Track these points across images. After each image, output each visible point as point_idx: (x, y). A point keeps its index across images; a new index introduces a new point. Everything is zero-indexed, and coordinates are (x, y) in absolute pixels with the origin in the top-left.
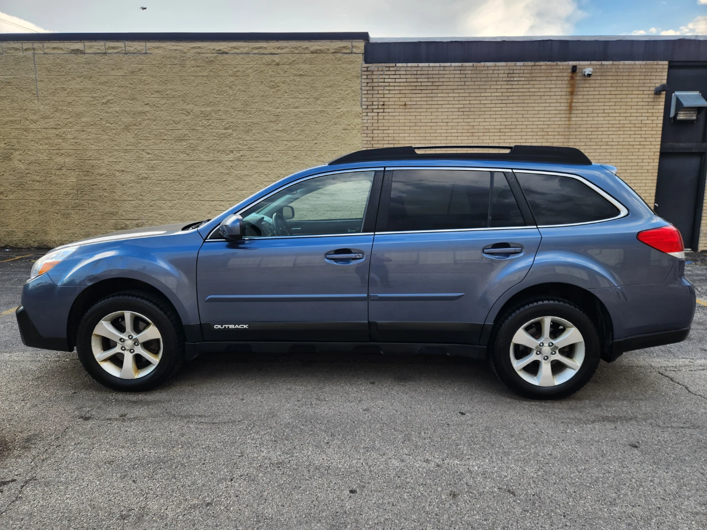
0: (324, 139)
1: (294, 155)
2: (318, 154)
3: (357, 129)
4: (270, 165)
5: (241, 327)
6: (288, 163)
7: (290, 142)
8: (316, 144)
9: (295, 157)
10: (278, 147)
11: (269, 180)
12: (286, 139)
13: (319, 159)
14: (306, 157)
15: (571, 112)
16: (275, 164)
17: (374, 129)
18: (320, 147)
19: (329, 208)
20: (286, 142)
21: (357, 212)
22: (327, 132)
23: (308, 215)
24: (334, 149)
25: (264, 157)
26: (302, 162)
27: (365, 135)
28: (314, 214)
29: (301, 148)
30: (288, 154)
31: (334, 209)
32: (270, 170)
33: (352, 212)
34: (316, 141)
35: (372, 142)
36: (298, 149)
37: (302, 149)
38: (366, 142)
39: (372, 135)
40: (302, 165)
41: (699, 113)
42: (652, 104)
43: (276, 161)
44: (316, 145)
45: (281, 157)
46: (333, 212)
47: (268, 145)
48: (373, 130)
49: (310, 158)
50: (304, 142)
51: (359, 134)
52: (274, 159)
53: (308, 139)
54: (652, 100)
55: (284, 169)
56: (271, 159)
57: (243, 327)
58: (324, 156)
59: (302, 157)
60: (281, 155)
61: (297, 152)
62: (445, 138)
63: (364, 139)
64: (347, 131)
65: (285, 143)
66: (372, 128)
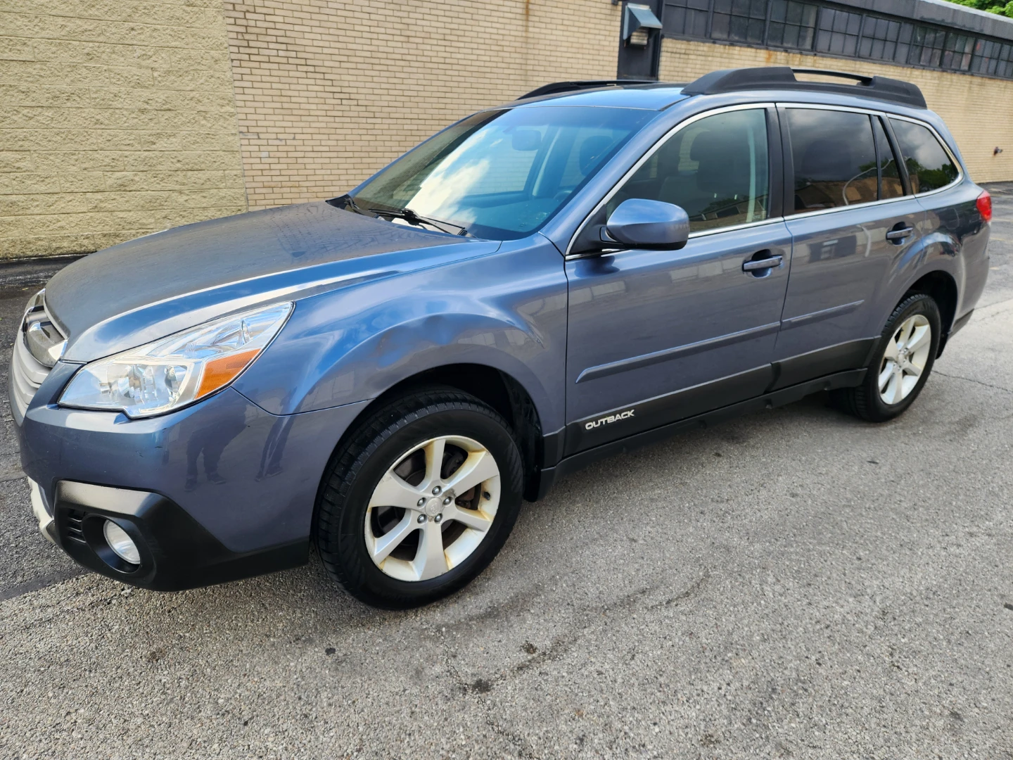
0: (150, 20)
1: (86, 51)
2: (139, 52)
3: (215, 7)
4: (30, 70)
5: (624, 416)
6: (74, 67)
7: (73, 20)
8: (133, 29)
9: (88, 54)
10: (43, 29)
11: (34, 104)
12: (59, 13)
13: (144, 63)
14: (113, 56)
15: (527, 17)
16: (42, 69)
17: (248, 11)
18: (142, 37)
19: (179, 165)
20: (61, 19)
21: (235, 172)
22: (154, 7)
23: (137, 179)
24: (174, 44)
25: (10, 50)
26: (106, 67)
27: (232, 21)
28: (149, 176)
29: (99, 35)
30: (69, 46)
31: (189, 167)
32: (32, 82)
33: (226, 172)
34: (131, 25)
35: (247, 37)
36: (94, 39)
37: (101, 39)
38: (234, 35)
39: (244, 22)
40: (106, 74)
41: (649, 37)
42: (609, 17)
43: (43, 62)
44: (133, 33)
45: (54, 53)
46: (190, 173)
47: (19, 23)
48: (245, 12)
49: (122, 59)
50: (103, 23)
51: (220, 18)
52: (39, 57)
53: (114, 18)
54: (608, 12)
55: (68, 80)
56: (30, 58)
57: (627, 415)
58: (154, 58)
59: (104, 56)
60: (54, 49)
61: (91, 45)
62: (368, 42)
63: (230, 28)
64: (195, 9)
65: (60, 21)
66: (244, 8)
